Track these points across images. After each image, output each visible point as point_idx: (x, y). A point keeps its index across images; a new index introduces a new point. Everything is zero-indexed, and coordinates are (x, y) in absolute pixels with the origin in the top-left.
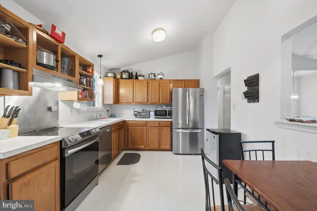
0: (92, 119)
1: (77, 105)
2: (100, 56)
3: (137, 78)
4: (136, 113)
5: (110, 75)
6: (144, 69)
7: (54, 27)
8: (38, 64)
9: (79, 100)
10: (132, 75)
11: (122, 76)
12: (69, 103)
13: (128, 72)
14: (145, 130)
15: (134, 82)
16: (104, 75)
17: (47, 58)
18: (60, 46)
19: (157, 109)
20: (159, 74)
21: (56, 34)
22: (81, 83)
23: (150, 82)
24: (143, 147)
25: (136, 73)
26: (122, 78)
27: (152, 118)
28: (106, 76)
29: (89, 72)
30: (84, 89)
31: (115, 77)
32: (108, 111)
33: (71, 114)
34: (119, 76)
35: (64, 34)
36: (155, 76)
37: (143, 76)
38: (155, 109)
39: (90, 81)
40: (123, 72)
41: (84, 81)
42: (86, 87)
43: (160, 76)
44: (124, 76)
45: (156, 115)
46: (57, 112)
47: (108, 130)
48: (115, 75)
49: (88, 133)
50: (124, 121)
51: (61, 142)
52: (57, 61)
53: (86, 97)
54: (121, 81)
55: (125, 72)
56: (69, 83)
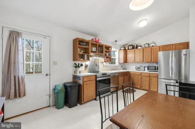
0: (112, 70)
1: (104, 64)
2: (116, 41)
3: (137, 48)
4: (136, 68)
5: (122, 48)
6: (142, 42)
7: (96, 38)
8: (92, 52)
9: (105, 61)
10: (134, 47)
11: (128, 48)
12: (102, 63)
13: (132, 45)
14: (140, 78)
15: (135, 50)
16: (120, 49)
17: (94, 49)
18: (98, 44)
19: (149, 66)
20: (151, 44)
21: (96, 40)
22: (106, 55)
23: (145, 49)
24: (139, 87)
25: (137, 45)
26: (128, 49)
27: (146, 71)
28: (120, 50)
29: (109, 50)
30: (107, 57)
31: (125, 49)
32: (122, 66)
33: (104, 67)
34: (127, 48)
35: (99, 39)
36: (148, 45)
37: (141, 46)
38: (147, 66)
39: (110, 54)
40: (130, 45)
41: (107, 54)
42: (108, 56)
43: (151, 45)
44: (130, 48)
45: (148, 69)
46: (99, 66)
47: (116, 75)
48: (125, 48)
49: (106, 74)
50: (129, 72)
51: (96, 75)
52: (97, 49)
53: (108, 60)
54: (128, 51)
55: (130, 46)
56: (101, 56)
